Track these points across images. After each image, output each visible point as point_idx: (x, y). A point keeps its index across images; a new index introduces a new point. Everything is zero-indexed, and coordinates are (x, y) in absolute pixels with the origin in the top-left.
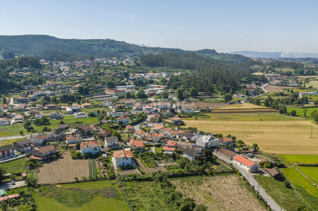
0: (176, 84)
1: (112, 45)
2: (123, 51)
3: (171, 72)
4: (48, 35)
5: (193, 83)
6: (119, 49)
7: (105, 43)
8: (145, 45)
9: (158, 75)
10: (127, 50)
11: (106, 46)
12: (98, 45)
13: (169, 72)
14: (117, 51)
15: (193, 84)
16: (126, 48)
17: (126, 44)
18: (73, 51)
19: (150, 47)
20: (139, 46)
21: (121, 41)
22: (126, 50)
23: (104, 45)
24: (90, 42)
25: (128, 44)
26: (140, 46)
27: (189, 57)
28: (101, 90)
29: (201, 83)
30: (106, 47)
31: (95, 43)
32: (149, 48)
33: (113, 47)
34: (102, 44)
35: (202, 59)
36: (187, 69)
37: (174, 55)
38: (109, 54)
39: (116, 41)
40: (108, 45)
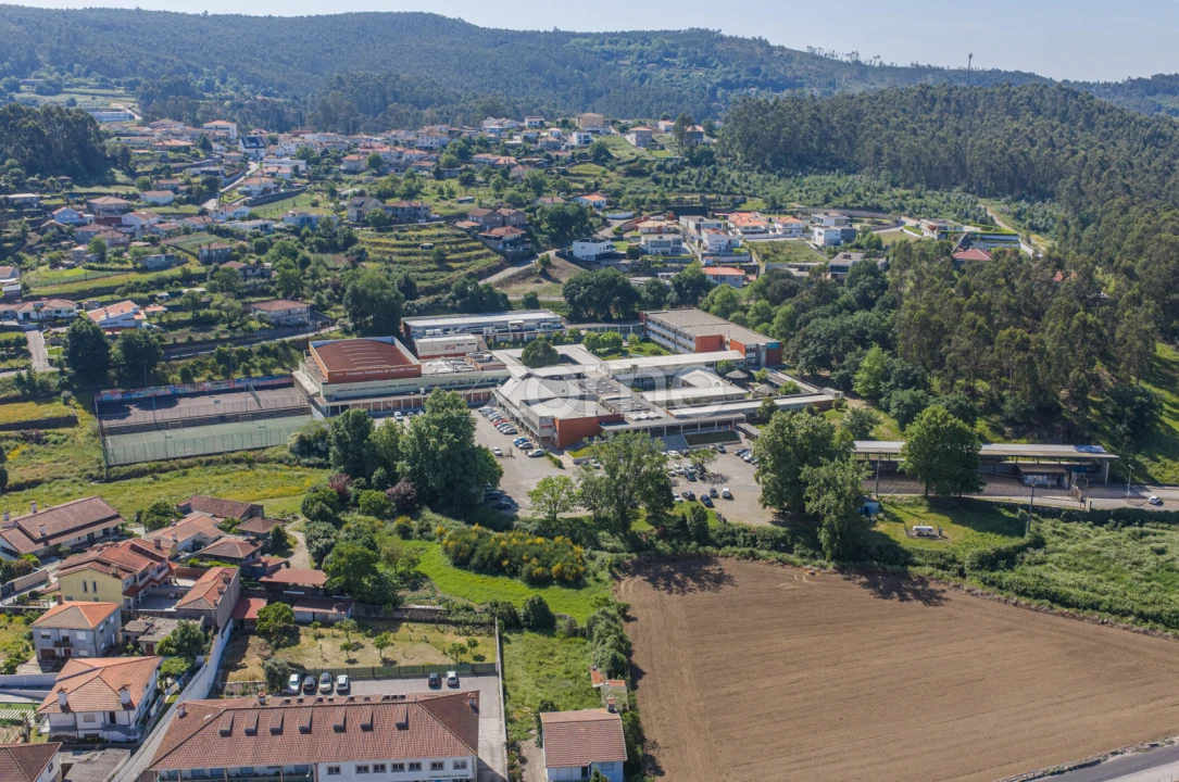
0: (833, 338)
1: (701, 54)
2: (746, 84)
3: (878, 209)
4: (435, 13)
5: (966, 344)
6: (729, 73)
7: (673, 46)
8: (864, 58)
9: (788, 232)
10: (765, 76)
11: (671, 60)
12: (640, 56)
13: (866, 208)
14: (715, 81)
15: (966, 353)
16: (763, 68)
17: (770, 49)
18: (507, 83)
19: (888, 64)
20: (832, 62)
21: (749, 36)
22: (760, 78)
23: (668, 55)
24: (611, 43)
25: (782, 48)
26: (840, 58)
27: (1038, 112)
28: (274, 354)
29: (1041, 352)
30: (674, 64)
31: (632, 47)
32: (883, 68)
33: (703, 63)
34: (658, 48)
35: (1121, 125)
36: (993, 194)
37: (947, 100)
38: (656, 95)
39: (722, 38)
40: (686, 54)
